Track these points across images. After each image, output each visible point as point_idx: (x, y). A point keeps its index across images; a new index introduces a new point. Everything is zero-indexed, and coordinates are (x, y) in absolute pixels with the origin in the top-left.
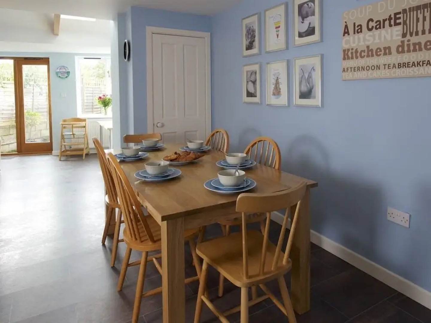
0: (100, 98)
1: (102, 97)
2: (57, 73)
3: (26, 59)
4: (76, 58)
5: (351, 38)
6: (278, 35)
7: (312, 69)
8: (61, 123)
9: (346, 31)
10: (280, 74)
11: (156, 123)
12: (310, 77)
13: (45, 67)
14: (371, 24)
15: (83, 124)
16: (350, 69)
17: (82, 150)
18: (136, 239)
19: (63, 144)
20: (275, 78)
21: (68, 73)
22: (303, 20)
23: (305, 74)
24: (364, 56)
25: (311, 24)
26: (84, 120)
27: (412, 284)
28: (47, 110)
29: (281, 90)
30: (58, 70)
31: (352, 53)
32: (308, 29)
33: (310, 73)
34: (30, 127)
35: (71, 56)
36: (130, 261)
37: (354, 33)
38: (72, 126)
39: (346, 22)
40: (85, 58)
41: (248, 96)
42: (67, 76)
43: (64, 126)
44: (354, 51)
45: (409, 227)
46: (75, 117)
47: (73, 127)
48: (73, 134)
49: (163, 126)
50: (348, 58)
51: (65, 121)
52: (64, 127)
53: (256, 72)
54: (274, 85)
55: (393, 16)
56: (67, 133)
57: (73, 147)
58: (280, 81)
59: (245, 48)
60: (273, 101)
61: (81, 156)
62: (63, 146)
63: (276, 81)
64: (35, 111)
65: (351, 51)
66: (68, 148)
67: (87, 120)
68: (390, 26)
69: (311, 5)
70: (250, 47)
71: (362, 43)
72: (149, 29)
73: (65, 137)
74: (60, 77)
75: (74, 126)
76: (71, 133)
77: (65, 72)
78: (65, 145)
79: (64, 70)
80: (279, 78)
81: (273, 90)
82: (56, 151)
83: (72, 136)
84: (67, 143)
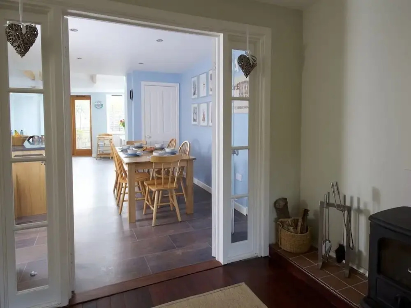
0: (121, 121)
1: (123, 121)
2: (95, 105)
3: (77, 96)
4: (107, 96)
6: (204, 89)
8: (97, 137)
10: (205, 110)
11: (146, 135)
13: (89, 101)
15: (110, 137)
17: (109, 154)
18: (122, 179)
19: (99, 150)
20: (203, 111)
21: (102, 105)
26: (111, 135)
27: (240, 205)
28: (89, 129)
29: (205, 118)
30: (96, 104)
34: (78, 140)
35: (104, 95)
36: (125, 198)
38: (104, 138)
40: (112, 96)
42: (101, 107)
43: (99, 138)
45: (242, 181)
46: (106, 133)
47: (104, 140)
48: (105, 144)
49: (150, 137)
51: (99, 135)
52: (99, 140)
53: (197, 108)
54: (203, 115)
55: (237, 85)
56: (101, 143)
57: (105, 152)
58: (205, 113)
59: (192, 94)
60: (202, 123)
61: (109, 158)
62: (98, 151)
63: (203, 113)
64: (82, 129)
66: (101, 153)
67: (113, 135)
68: (236, 89)
70: (194, 94)
72: (143, 83)
73: (100, 145)
74: (97, 108)
75: (105, 138)
76: (103, 143)
77: (100, 105)
78: (99, 151)
79: (100, 104)
81: (203, 118)
82: (94, 154)
83: (104, 145)
84: (101, 149)
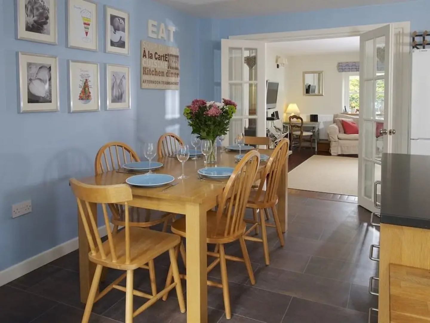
5: (148, 60)
6: (87, 33)
7: (123, 77)
9: (145, 54)
10: (90, 76)
12: (121, 83)
14: (157, 56)
16: (146, 81)
20: (83, 80)
22: (115, 31)
23: (117, 80)
24: (154, 74)
25: (122, 38)
29: (91, 94)
31: (148, 71)
32: (119, 41)
33: (121, 80)
37: (149, 58)
39: (144, 48)
41: (30, 101)
44: (149, 69)
50: (146, 74)
53: (50, 68)
54: (82, 88)
58: (89, 84)
59: (24, 26)
63: (85, 84)
65: (147, 69)
68: (164, 60)
69: (122, 22)
71: (152, 66)
80: (88, 80)
81: (80, 94)
